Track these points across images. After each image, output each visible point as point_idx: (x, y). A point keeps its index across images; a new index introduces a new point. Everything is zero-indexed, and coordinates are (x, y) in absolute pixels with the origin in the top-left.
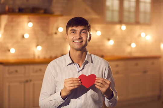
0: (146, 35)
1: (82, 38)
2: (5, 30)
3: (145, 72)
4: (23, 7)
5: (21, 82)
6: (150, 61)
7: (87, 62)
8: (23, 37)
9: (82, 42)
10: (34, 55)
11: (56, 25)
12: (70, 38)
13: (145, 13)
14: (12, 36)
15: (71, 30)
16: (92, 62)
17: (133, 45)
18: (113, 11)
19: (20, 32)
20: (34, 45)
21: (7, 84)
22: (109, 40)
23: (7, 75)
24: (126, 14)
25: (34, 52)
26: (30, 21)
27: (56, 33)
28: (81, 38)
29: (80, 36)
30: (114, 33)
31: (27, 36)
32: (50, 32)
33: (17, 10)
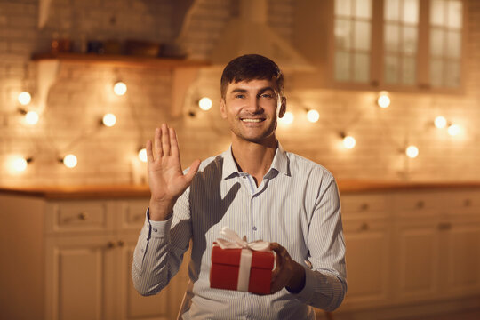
0: (449, 125)
1: (263, 110)
2: (51, 103)
3: (445, 227)
4: (100, 38)
5: (93, 248)
6: (460, 197)
7: (275, 173)
8: (101, 123)
9: (263, 120)
10: (131, 174)
11: (191, 91)
12: (231, 110)
13: (446, 59)
14: (70, 121)
15: (234, 91)
16: (289, 174)
17: (412, 152)
18: (353, 52)
19: (92, 111)
20: (132, 146)
21: (56, 252)
22: (343, 136)
23: (56, 228)
24: (390, 61)
25: (130, 165)
26: (119, 80)
27: (192, 115)
28: (259, 113)
29: (258, 106)
30: (357, 118)
31: (110, 120)
32: (176, 112)
33: (84, 48)
